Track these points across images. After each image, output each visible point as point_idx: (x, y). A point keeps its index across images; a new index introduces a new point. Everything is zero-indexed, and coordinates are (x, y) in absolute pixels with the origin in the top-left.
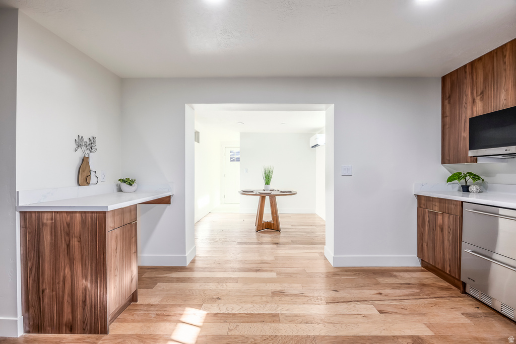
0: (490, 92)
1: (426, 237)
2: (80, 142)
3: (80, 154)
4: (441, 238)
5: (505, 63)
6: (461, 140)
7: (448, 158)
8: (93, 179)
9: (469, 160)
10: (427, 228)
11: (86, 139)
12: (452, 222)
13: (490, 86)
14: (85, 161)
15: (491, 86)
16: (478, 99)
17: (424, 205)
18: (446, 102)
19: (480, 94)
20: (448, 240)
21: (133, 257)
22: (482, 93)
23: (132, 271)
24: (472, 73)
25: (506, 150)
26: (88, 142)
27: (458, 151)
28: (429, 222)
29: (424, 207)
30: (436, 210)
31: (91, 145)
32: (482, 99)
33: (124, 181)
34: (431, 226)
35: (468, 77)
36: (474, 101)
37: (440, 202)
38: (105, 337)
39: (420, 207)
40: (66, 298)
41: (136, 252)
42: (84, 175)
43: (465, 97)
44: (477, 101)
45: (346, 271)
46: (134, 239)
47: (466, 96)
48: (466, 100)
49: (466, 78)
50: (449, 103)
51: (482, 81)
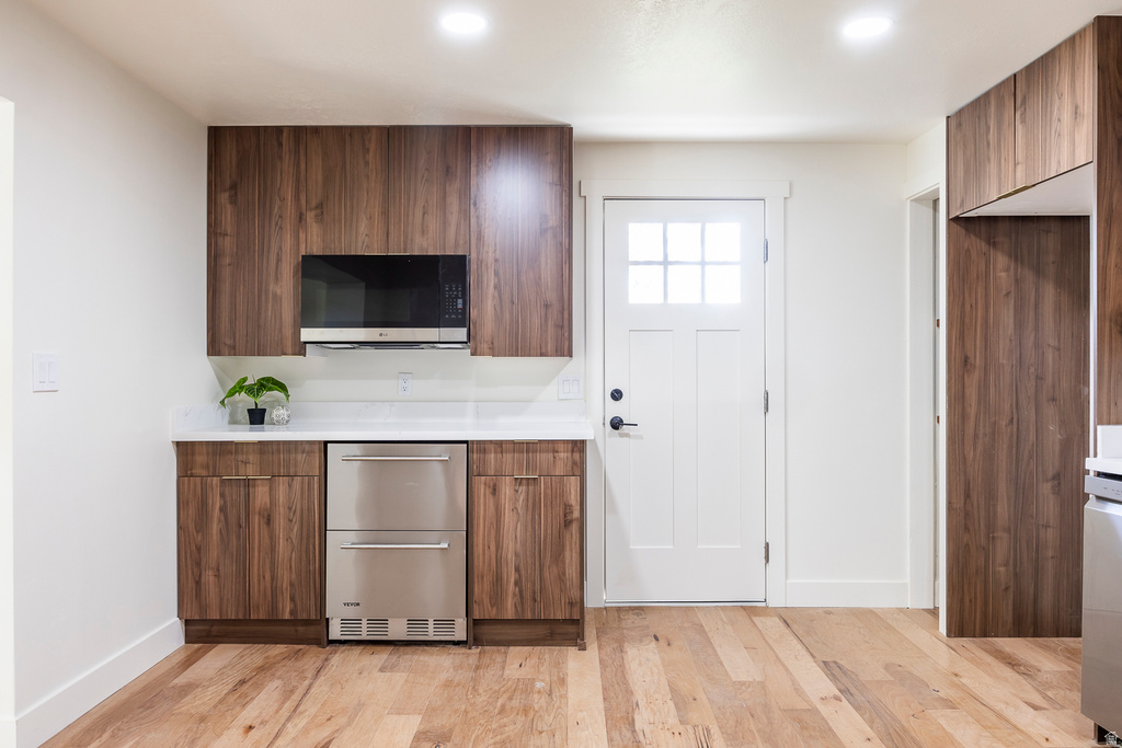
0: (336, 208)
1: (214, 552)
4: (267, 541)
5: (367, 163)
6: (267, 302)
7: (229, 341)
9: (290, 350)
10: (215, 528)
12: (298, 493)
13: (337, 198)
15: (340, 199)
16: (310, 216)
17: (207, 467)
18: (224, 197)
19: (317, 208)
20: (288, 539)
22: (320, 206)
24: (297, 152)
25: (381, 335)
27: (259, 326)
28: (222, 509)
29: (204, 473)
30: (250, 472)
32: (320, 218)
34: (233, 520)
35: (286, 158)
36: (301, 218)
37: (262, 452)
39: (192, 476)
43: (278, 202)
44: (309, 220)
47: (283, 200)
48: (280, 208)
49: (281, 158)
50: (233, 201)
51: (320, 178)
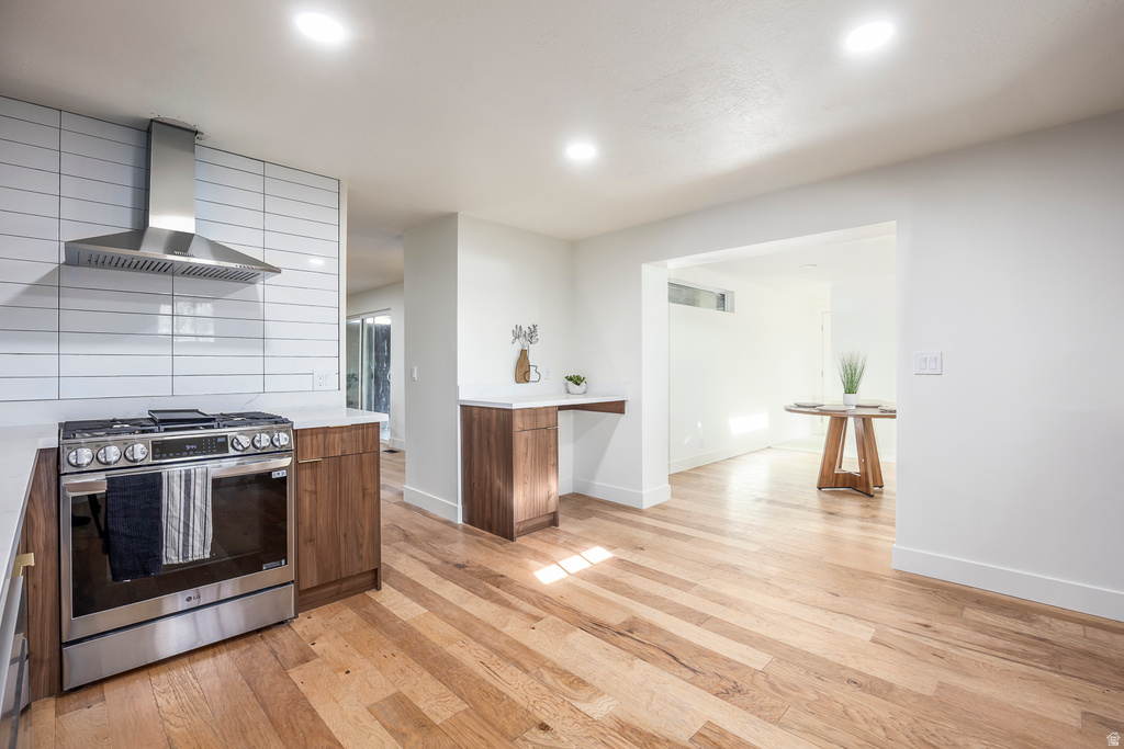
2: (518, 334)
3: (517, 347)
8: (533, 376)
11: (525, 329)
14: (524, 354)
21: (551, 469)
23: (549, 486)
26: (528, 332)
31: (532, 334)
33: (571, 379)
38: (512, 543)
40: (487, 495)
41: (557, 465)
42: (523, 371)
45: (912, 581)
46: (552, 449)
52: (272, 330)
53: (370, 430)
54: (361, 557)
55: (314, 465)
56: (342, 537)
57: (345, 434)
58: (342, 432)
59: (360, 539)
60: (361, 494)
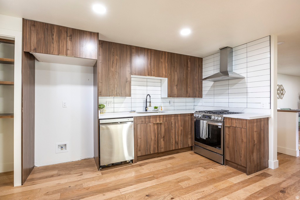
52: (249, 90)
53: (244, 121)
54: (241, 160)
55: (229, 127)
56: (236, 151)
57: (236, 121)
58: (236, 120)
59: (241, 154)
60: (241, 141)
